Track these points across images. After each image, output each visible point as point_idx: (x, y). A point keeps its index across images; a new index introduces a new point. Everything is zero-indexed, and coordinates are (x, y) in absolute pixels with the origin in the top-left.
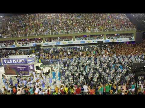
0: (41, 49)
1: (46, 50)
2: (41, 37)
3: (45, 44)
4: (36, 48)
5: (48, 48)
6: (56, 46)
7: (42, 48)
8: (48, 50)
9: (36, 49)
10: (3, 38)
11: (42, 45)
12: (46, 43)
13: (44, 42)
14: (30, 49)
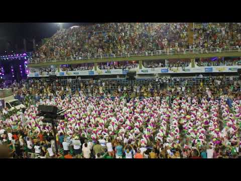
0: (135, 79)
1: (144, 82)
2: (137, 59)
3: (142, 71)
4: (127, 77)
5: (146, 78)
6: (161, 75)
7: (136, 77)
8: (146, 81)
9: (127, 79)
10: (77, 59)
11: (137, 73)
12: (143, 68)
13: (140, 68)
14: (118, 78)
